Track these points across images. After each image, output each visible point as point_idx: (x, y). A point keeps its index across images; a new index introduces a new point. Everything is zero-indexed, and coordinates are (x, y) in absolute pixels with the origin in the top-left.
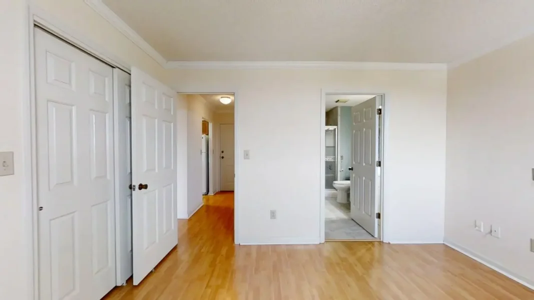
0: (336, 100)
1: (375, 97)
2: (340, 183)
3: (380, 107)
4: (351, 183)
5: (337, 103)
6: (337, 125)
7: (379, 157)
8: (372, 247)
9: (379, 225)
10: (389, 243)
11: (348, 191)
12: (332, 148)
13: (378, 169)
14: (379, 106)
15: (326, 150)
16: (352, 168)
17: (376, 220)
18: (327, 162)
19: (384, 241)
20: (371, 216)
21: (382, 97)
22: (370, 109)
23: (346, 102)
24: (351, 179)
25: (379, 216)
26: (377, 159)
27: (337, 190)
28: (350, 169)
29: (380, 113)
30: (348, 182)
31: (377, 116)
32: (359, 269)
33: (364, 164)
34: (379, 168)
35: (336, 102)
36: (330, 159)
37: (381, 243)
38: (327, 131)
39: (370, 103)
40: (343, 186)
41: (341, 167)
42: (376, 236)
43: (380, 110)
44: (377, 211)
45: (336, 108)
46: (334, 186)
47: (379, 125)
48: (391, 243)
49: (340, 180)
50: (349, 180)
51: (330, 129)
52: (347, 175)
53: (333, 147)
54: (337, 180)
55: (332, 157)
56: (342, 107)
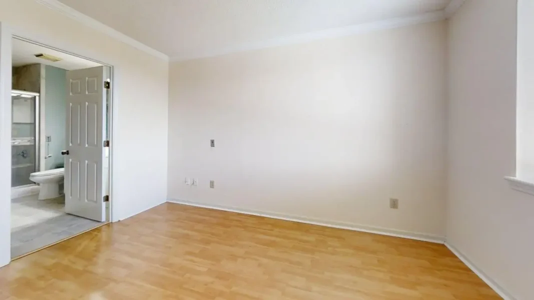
0: (38, 53)
1: (102, 66)
2: (45, 173)
3: (108, 80)
4: (66, 171)
5: (37, 58)
6: (39, 92)
7: (107, 137)
8: (99, 234)
9: (107, 208)
10: (119, 221)
11: (60, 183)
12: (28, 127)
13: (106, 150)
14: (107, 78)
15: (13, 129)
16: (68, 151)
17: (104, 204)
18: (14, 147)
19: (113, 222)
20: (96, 202)
21: (111, 69)
22: (96, 79)
23: (57, 60)
24: (65, 166)
25: (107, 199)
26: (104, 139)
27: (38, 184)
28: (63, 153)
29: (108, 87)
30: (62, 170)
31: (105, 90)
32: (79, 265)
33: (87, 146)
34: (107, 148)
35: (38, 56)
36: (24, 141)
37: (109, 225)
38: (14, 98)
39: (96, 72)
40: (52, 177)
41: (48, 152)
42: (104, 219)
43: (108, 83)
44: (104, 194)
45: (37, 65)
46: (32, 179)
47: (107, 100)
48: (121, 219)
49: (46, 169)
50: (63, 167)
51: (23, 96)
52: (59, 162)
53: (31, 124)
54: (39, 171)
55: (29, 138)
56: (48, 68)
